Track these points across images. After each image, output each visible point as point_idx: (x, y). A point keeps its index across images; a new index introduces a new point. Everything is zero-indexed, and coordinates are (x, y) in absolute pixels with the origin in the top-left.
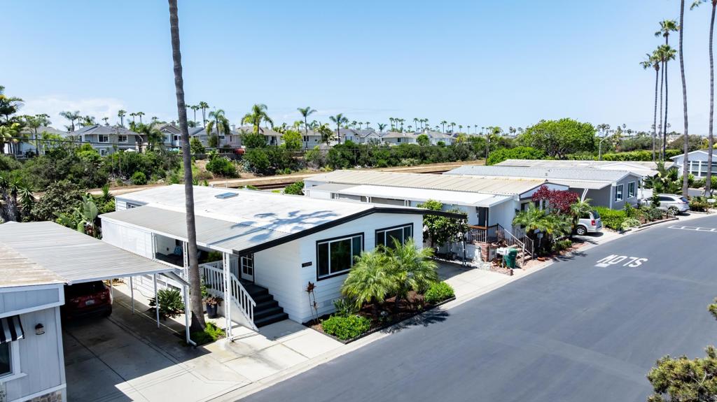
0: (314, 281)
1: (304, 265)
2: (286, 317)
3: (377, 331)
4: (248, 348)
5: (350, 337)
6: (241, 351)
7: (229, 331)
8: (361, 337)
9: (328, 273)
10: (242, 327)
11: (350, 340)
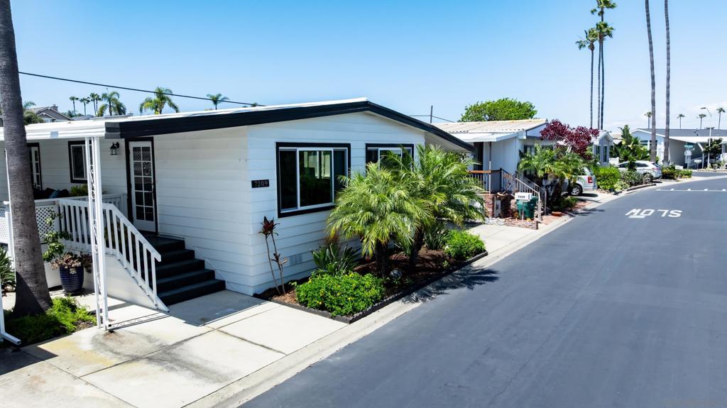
0: (273, 215)
1: (255, 184)
2: (221, 286)
3: (396, 299)
4: (145, 341)
5: (355, 310)
6: (128, 349)
7: (103, 314)
8: (374, 310)
9: (296, 206)
10: (134, 306)
11: (356, 315)
